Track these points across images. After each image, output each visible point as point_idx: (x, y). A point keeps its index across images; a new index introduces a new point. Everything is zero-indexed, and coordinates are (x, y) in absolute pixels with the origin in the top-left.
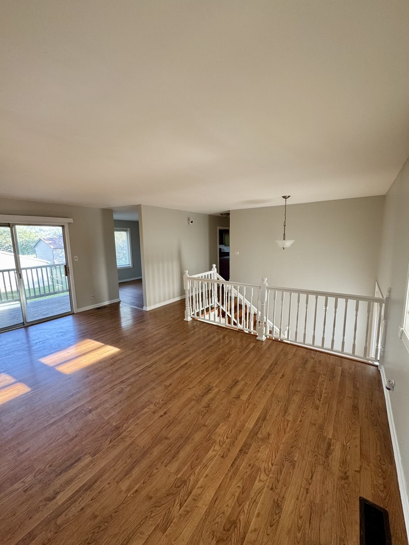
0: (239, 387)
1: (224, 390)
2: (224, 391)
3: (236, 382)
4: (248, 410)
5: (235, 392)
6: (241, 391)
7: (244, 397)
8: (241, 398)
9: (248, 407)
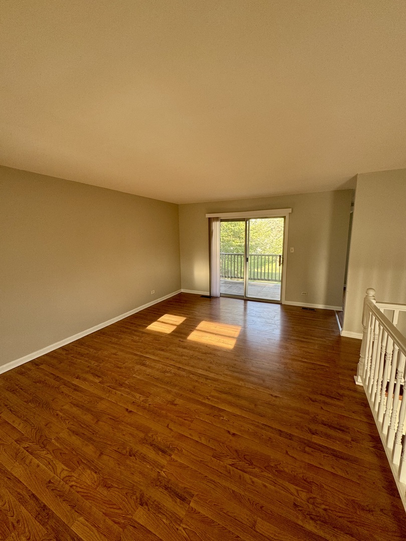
0: (169, 503)
1: (163, 474)
2: (160, 476)
3: (182, 497)
4: (110, 523)
5: (157, 495)
6: (158, 508)
7: (141, 516)
8: (140, 508)
9: (118, 523)
